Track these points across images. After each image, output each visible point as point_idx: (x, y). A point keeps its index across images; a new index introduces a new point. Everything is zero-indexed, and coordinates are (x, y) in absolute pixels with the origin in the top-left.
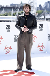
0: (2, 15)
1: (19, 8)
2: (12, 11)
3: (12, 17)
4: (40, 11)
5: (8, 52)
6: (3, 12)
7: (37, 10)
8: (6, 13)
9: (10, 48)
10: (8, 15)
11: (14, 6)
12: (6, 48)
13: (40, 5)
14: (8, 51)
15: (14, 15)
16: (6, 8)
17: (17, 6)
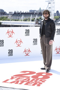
0: (21, 21)
1: (37, 14)
2: (31, 16)
3: (31, 22)
4: (57, 17)
5: (27, 55)
6: (23, 17)
7: (55, 16)
8: (25, 18)
9: (29, 51)
10: (28, 20)
11: (33, 12)
12: (25, 51)
13: (58, 12)
14: (27, 53)
15: (32, 21)
16: (26, 14)
17: (35, 12)
